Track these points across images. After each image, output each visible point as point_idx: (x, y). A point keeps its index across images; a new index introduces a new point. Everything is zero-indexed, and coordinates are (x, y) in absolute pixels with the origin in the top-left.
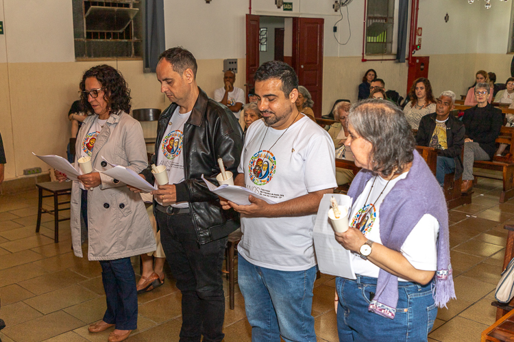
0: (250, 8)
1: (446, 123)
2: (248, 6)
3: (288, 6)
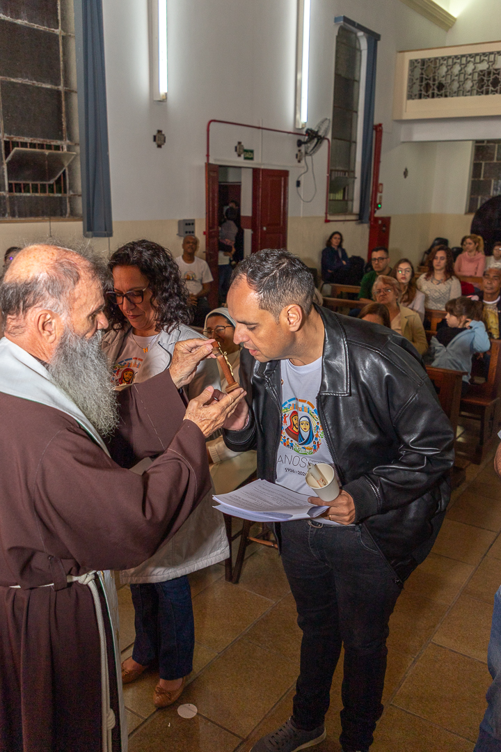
0: (208, 156)
1: (498, 304)
2: (205, 153)
3: (249, 154)
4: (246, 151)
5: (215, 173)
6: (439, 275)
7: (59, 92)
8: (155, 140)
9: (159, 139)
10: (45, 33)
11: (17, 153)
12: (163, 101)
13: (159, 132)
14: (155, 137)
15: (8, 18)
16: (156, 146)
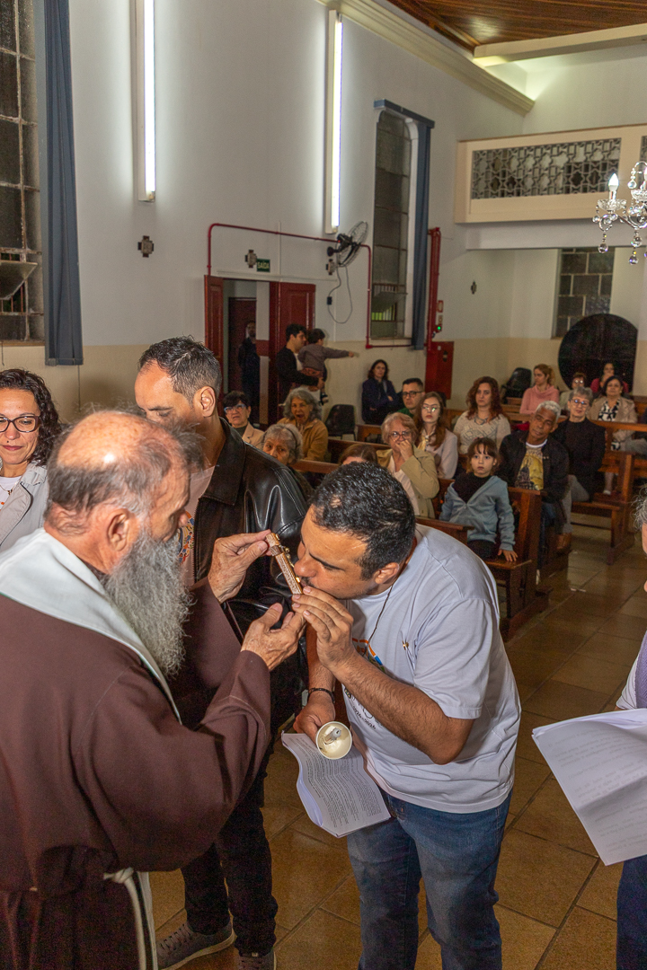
0: (209, 267)
1: (543, 449)
2: (206, 264)
3: (264, 265)
4: (260, 261)
5: (216, 288)
6: (483, 413)
7: (17, 192)
8: (140, 248)
9: (146, 247)
12: (151, 201)
13: (146, 238)
14: (140, 244)
16: (142, 255)
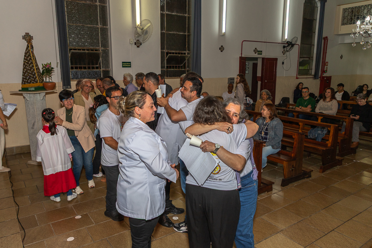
0: (242, 54)
3: (260, 52)
4: (259, 51)
5: (243, 61)
6: (328, 99)
7: (185, 35)
9: (222, 49)
10: (182, 16)
11: (169, 56)
12: (224, 35)
13: (222, 46)
14: (220, 48)
15: (170, 13)
16: (220, 51)
